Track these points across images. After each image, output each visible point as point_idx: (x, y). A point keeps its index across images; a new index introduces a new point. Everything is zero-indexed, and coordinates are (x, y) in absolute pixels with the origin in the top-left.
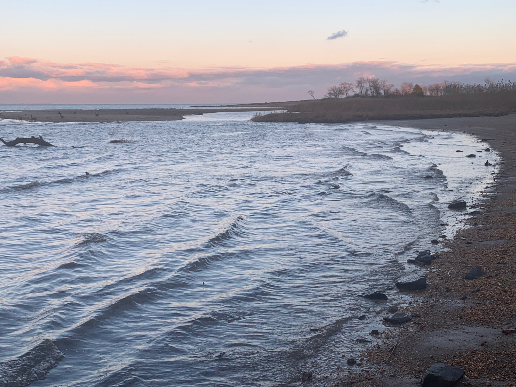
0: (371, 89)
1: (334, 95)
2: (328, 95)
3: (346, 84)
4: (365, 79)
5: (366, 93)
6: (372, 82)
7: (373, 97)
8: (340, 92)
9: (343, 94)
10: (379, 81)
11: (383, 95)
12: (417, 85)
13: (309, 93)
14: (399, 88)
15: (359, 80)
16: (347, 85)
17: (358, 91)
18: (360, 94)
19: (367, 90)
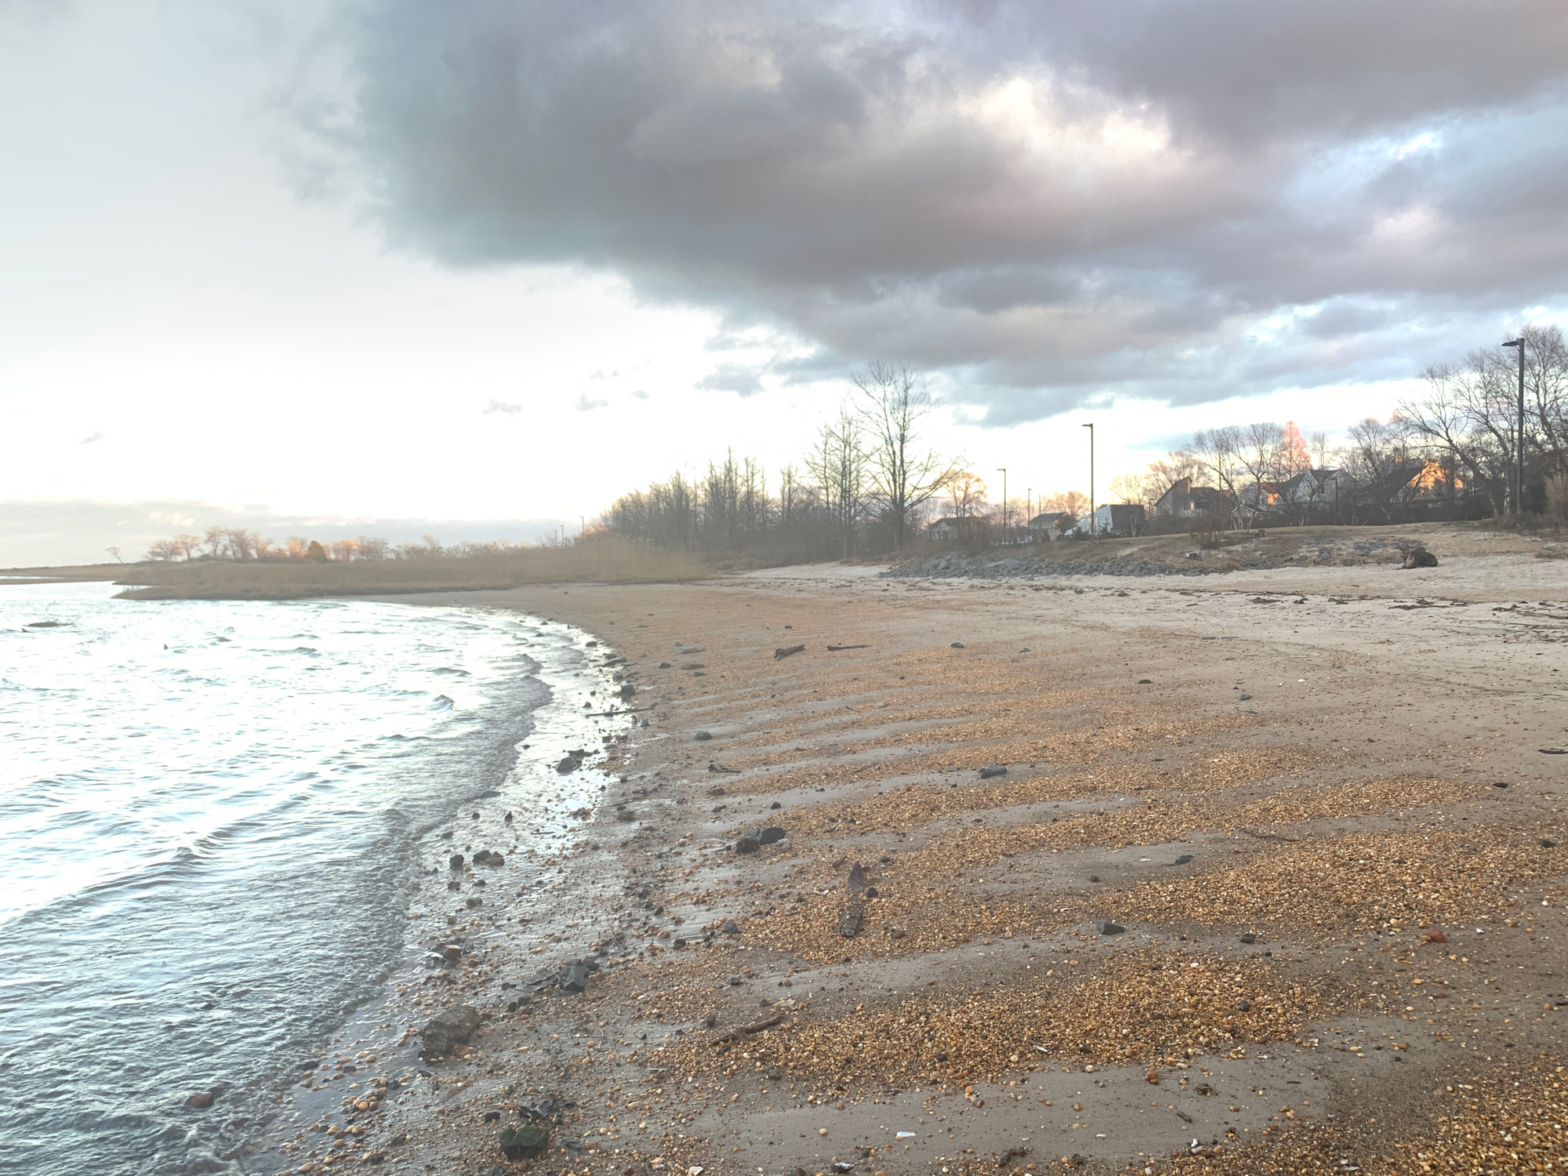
0: (232, 547)
1: (162, 556)
2: (149, 555)
3: (187, 537)
4: (222, 529)
5: (224, 553)
6: (235, 534)
7: (237, 561)
8: (174, 551)
9: (180, 554)
10: (247, 534)
11: (256, 556)
12: (314, 543)
13: (109, 553)
14: (284, 547)
15: (210, 530)
16: (189, 539)
17: (208, 549)
18: (212, 555)
19: (226, 548)
